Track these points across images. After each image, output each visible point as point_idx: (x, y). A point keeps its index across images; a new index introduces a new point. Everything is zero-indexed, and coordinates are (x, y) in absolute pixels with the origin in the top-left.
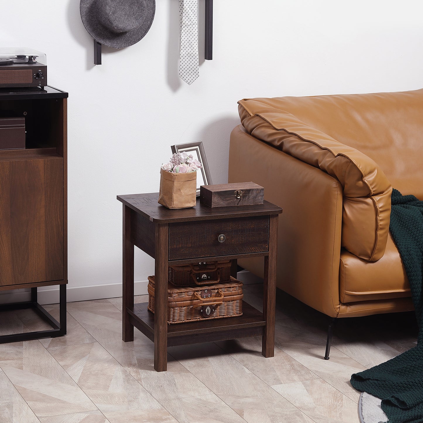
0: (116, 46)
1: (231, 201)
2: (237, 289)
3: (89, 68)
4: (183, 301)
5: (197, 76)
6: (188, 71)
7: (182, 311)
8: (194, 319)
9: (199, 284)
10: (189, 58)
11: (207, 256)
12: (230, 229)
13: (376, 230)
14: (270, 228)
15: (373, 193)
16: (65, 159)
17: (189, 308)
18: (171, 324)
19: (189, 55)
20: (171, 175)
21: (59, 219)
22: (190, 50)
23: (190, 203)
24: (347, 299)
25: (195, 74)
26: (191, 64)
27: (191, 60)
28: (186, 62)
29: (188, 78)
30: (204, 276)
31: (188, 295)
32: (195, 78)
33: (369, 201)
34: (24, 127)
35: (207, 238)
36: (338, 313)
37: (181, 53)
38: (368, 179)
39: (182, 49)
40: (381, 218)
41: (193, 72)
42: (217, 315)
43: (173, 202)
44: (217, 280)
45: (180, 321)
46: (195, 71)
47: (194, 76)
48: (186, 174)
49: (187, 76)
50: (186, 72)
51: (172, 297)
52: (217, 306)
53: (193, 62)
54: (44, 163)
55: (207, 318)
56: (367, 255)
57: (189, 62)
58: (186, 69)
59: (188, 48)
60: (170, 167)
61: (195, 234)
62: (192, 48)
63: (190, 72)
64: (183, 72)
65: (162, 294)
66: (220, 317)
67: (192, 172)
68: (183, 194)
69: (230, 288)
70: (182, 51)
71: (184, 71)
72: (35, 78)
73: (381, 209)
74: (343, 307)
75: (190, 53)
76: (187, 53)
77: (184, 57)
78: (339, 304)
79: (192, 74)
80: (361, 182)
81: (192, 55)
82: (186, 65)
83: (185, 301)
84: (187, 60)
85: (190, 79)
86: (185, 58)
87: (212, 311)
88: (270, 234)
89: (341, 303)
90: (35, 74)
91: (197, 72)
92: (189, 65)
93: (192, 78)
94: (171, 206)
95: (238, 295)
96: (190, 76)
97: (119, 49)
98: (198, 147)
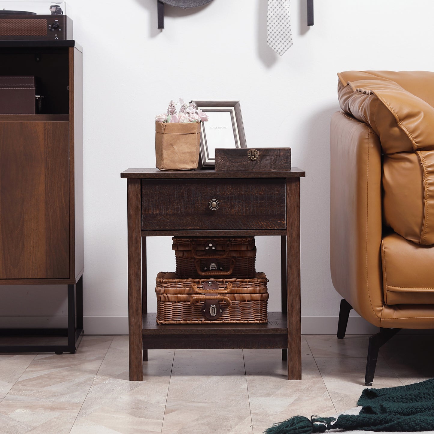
0: (182, 5)
1: (243, 164)
2: (257, 285)
3: (153, 35)
4: (177, 294)
5: (290, 44)
6: (278, 37)
7: (177, 308)
8: (194, 321)
9: (203, 274)
10: (279, 21)
11: (196, 228)
12: (229, 195)
13: (423, 198)
14: (287, 197)
15: (416, 145)
16: (71, 124)
17: (186, 305)
18: (161, 323)
19: (278, 17)
20: (161, 126)
21: (63, 199)
22: (280, 10)
23: (187, 163)
24: (390, 298)
25: (287, 42)
26: (281, 28)
27: (281, 23)
28: (275, 26)
29: (279, 46)
30: (213, 265)
31: (185, 287)
32: (288, 46)
33: (413, 157)
34: (32, 87)
35: (196, 204)
36: (381, 319)
37: (268, 15)
38: (406, 126)
39: (269, 10)
40: (430, 182)
41: (285, 39)
42: (227, 318)
43: (163, 161)
44: (228, 271)
45: (173, 321)
46: (287, 37)
47: (285, 44)
48: (180, 124)
49: (276, 44)
50: (276, 39)
51: (162, 287)
52: (227, 305)
53: (283, 26)
54: (44, 127)
55: (212, 320)
56: (415, 235)
57: (279, 26)
58: (275, 35)
59: (278, 8)
60: (164, 118)
61: (178, 197)
62: (282, 7)
63: (280, 39)
64: (271, 39)
65: (133, 274)
66: (232, 321)
67: (190, 122)
68: (177, 150)
69: (246, 282)
70: (269, 12)
71: (273, 37)
72: (51, 30)
73: (429, 169)
74: (387, 311)
75: (280, 14)
76: (276, 14)
77: (272, 19)
78: (383, 307)
79: (283, 41)
80: (396, 129)
81: (282, 17)
82: (275, 30)
83: (180, 294)
84: (277, 23)
85: (281, 48)
86: (274, 21)
87: (218, 311)
88: (288, 206)
89: (384, 304)
90: (50, 25)
91: (289, 39)
92: (279, 30)
93: (283, 46)
94: (161, 165)
95: (258, 293)
96: (281, 44)
97: (186, 10)
98: (233, 108)
